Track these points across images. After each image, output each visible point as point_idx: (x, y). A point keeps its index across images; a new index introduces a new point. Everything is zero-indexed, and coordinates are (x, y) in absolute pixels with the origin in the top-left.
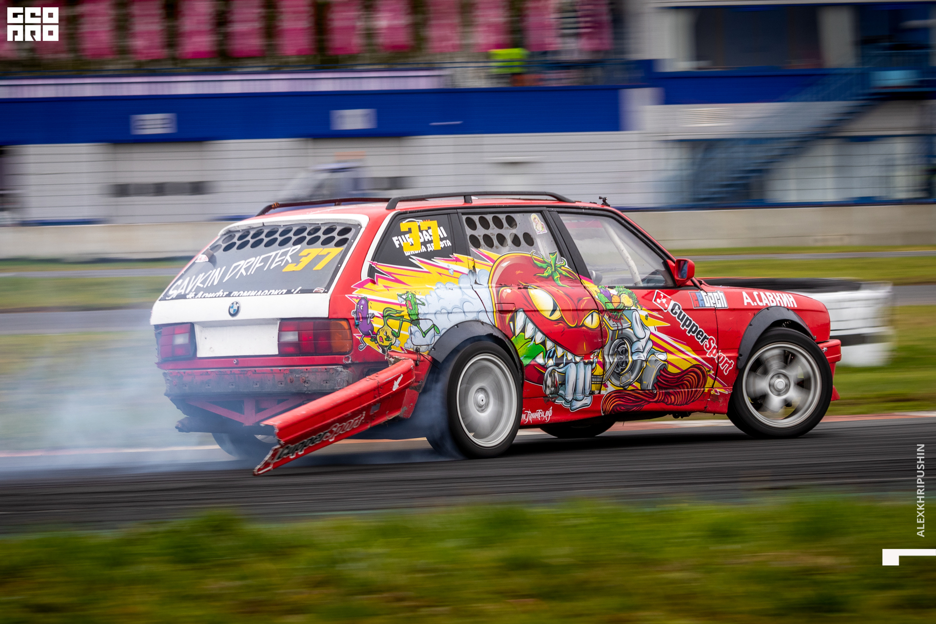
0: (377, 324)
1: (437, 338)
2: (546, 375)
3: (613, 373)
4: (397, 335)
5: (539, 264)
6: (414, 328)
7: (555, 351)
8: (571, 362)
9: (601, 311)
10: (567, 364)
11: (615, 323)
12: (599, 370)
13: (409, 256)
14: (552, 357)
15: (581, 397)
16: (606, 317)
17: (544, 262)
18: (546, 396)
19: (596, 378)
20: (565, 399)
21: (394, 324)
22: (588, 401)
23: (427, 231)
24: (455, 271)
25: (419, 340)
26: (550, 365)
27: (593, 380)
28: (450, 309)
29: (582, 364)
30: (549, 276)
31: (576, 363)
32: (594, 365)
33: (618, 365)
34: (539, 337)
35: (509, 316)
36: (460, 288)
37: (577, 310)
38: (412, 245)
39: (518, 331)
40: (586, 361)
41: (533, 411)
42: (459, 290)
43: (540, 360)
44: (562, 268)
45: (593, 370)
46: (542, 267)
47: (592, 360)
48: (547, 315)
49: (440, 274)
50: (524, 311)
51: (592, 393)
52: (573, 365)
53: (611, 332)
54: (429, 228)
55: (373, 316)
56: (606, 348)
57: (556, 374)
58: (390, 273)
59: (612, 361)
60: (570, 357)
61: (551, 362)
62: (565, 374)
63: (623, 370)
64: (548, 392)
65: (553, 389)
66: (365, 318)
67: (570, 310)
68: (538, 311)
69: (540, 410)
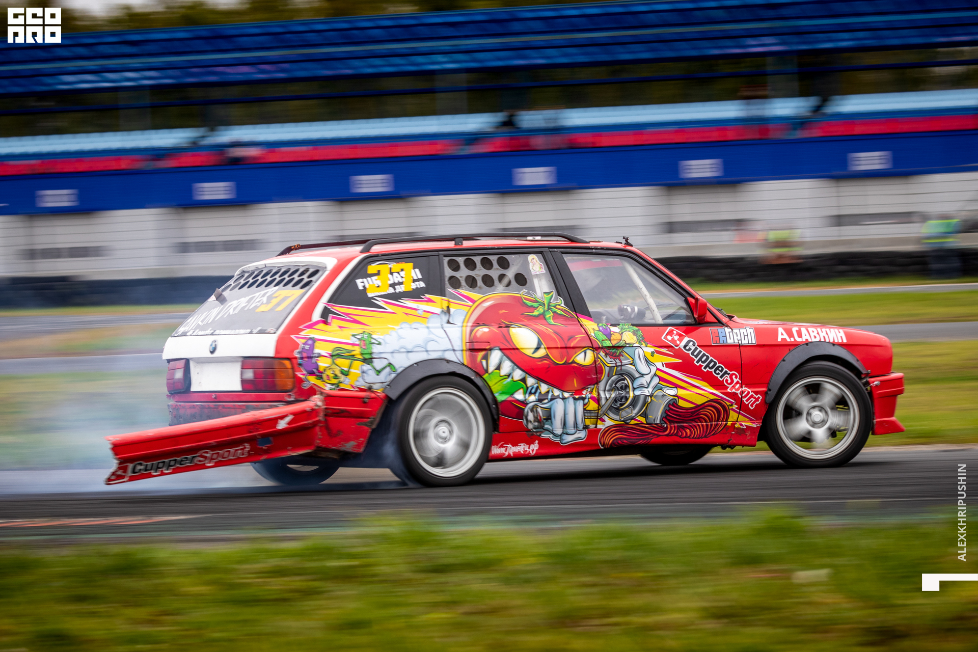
0: (323, 363)
1: (393, 375)
2: (526, 410)
3: (611, 408)
4: (346, 374)
5: (529, 303)
6: (366, 367)
7: (538, 388)
8: (558, 397)
9: (596, 349)
10: (552, 400)
11: (612, 360)
12: (593, 406)
13: (372, 298)
14: (535, 393)
15: (573, 431)
16: (602, 354)
17: (536, 302)
18: (529, 431)
19: (590, 413)
20: (553, 433)
21: (344, 363)
22: (582, 435)
23: (398, 273)
24: (425, 311)
25: (371, 377)
26: (531, 401)
27: (586, 414)
28: (410, 348)
29: (571, 400)
30: (539, 315)
31: (564, 399)
32: (586, 401)
33: (615, 400)
34: (518, 374)
35: (481, 354)
36: (428, 328)
37: (566, 348)
38: (378, 287)
39: (491, 369)
40: (577, 397)
41: (515, 444)
42: (426, 330)
43: (519, 396)
44: (558, 307)
45: (584, 405)
46: (532, 307)
47: (584, 396)
48: (529, 353)
49: (406, 314)
50: (501, 349)
51: (586, 427)
52: (560, 401)
53: (607, 369)
54: (402, 270)
55: (320, 355)
56: (602, 385)
57: (539, 410)
58: (347, 314)
59: (608, 396)
60: (557, 392)
61: (532, 398)
62: (550, 409)
63: (622, 405)
64: (530, 426)
65: (536, 424)
66: (310, 358)
67: (557, 348)
68: (517, 349)
69: (522, 444)
